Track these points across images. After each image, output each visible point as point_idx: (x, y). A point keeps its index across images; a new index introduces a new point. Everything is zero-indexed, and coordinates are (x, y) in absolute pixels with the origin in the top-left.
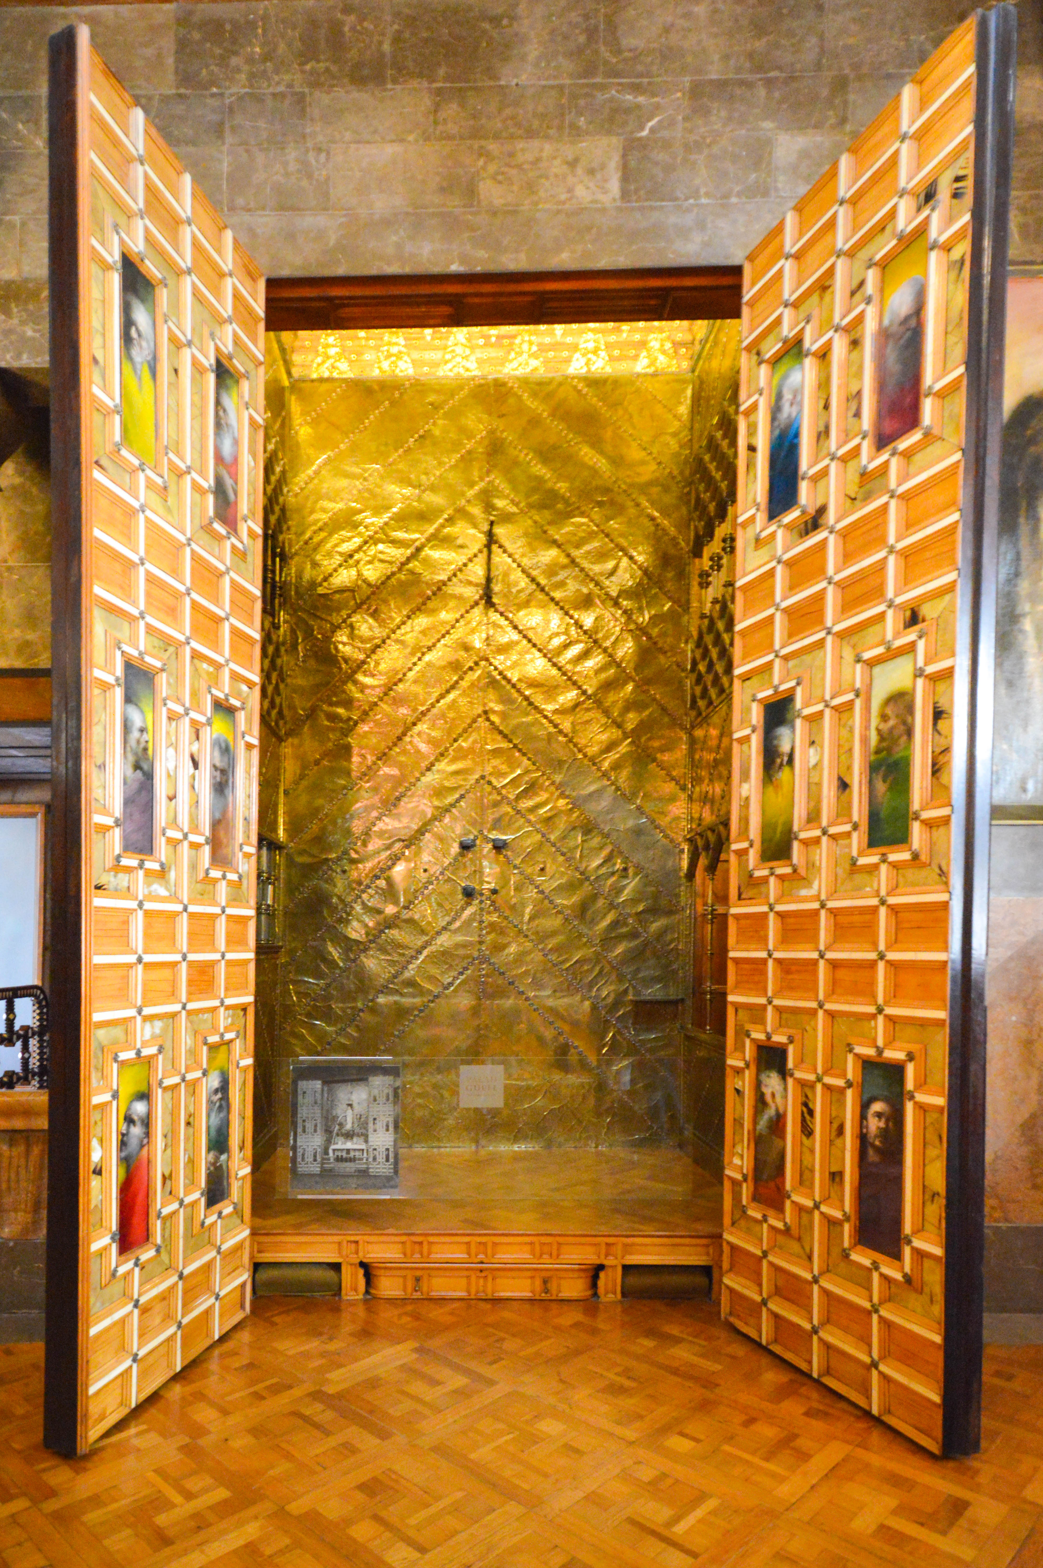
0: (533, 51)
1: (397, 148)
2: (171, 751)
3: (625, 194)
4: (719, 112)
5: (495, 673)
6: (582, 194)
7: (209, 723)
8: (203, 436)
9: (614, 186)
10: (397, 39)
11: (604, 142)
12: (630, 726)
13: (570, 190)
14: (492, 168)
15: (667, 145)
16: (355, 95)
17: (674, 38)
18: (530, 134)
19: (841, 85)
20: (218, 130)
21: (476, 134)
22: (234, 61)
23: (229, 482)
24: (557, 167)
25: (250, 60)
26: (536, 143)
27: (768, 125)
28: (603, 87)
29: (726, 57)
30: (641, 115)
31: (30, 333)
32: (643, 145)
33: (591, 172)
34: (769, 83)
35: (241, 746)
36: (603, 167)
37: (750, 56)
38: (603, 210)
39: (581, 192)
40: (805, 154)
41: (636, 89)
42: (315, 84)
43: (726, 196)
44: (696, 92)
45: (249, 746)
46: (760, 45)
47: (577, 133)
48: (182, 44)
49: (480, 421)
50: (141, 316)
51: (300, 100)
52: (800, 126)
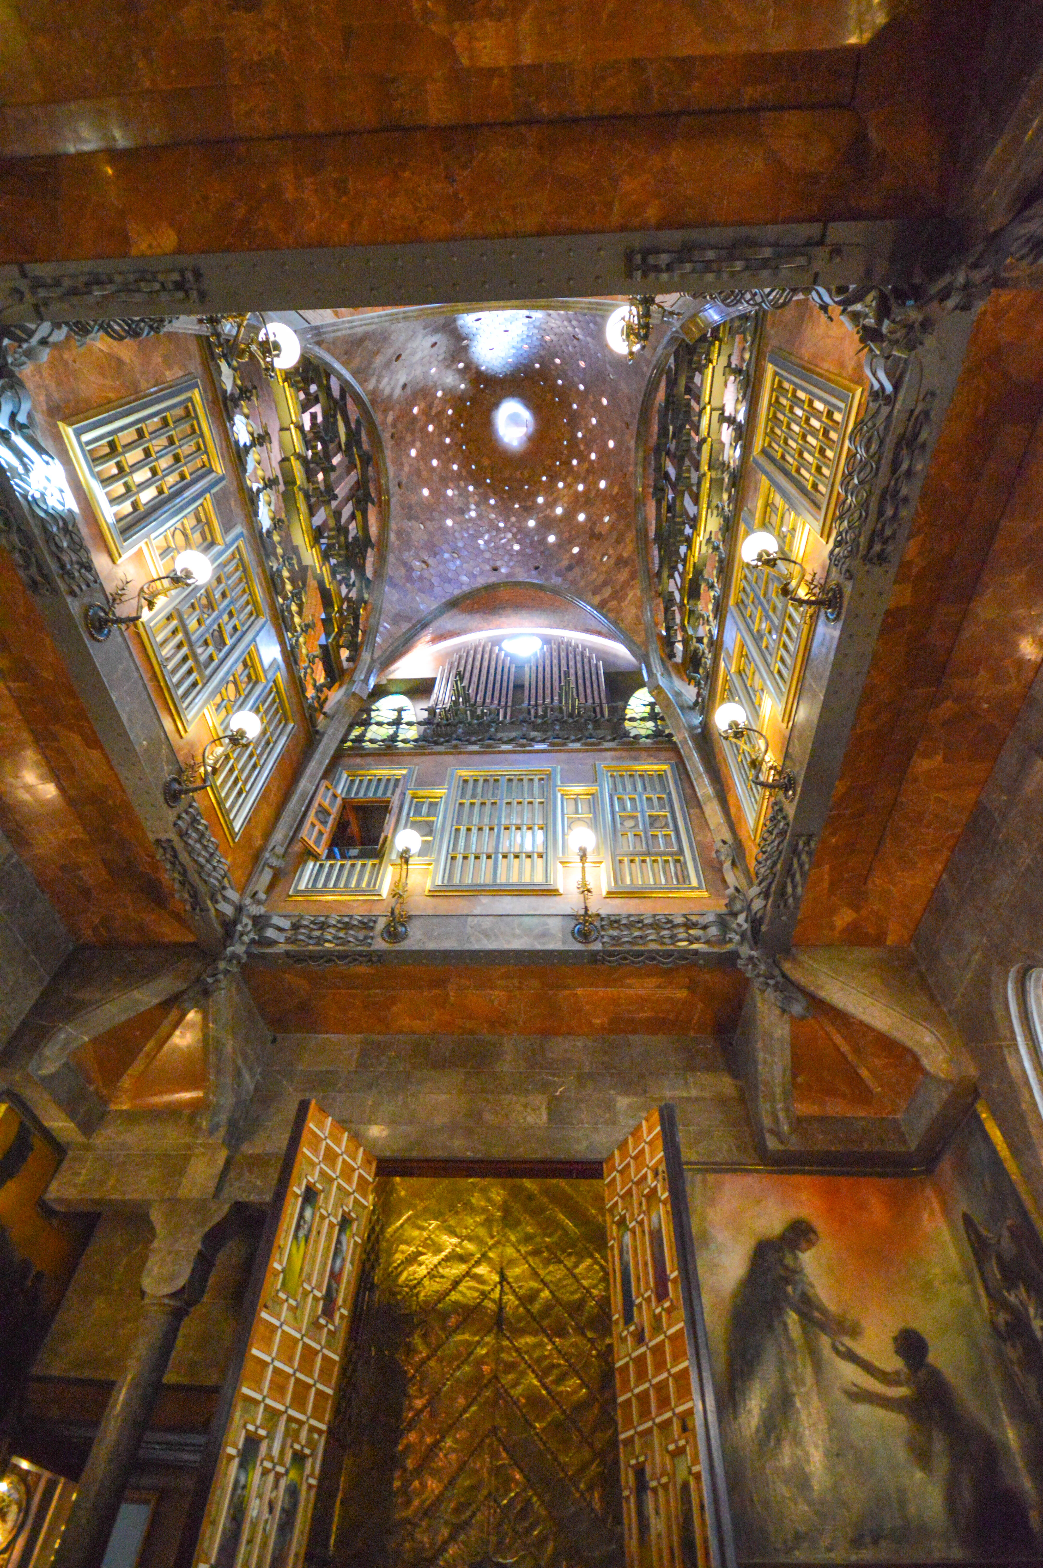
0: (509, 1058)
1: (447, 1096)
2: (258, 1501)
3: (550, 1120)
4: (590, 1085)
5: (502, 1391)
6: (530, 1119)
7: (287, 1472)
8: (327, 1259)
9: (545, 1117)
10: (453, 1051)
11: (540, 1097)
12: (598, 1446)
13: (525, 1118)
14: (489, 1106)
15: (569, 1099)
16: (432, 1072)
17: (569, 1055)
18: (507, 1092)
19: (642, 1076)
20: (370, 1086)
21: (483, 1091)
22: (382, 1058)
23: (335, 1286)
24: (519, 1108)
25: (389, 1058)
26: (508, 1096)
27: (612, 1092)
28: (539, 1074)
29: (591, 1063)
30: (556, 1086)
31: (259, 1183)
32: (557, 1098)
33: (534, 1110)
34: (612, 1075)
35: (304, 1487)
36: (539, 1108)
37: (602, 1063)
38: (539, 1128)
39: (529, 1119)
40: (630, 1106)
41: (554, 1075)
42: (414, 1067)
43: (596, 1123)
44: (580, 1077)
45: (310, 1486)
46: (606, 1059)
47: (527, 1092)
48: (362, 1049)
49: (498, 1194)
50: (308, 1214)
51: (408, 1073)
52: (626, 1094)
